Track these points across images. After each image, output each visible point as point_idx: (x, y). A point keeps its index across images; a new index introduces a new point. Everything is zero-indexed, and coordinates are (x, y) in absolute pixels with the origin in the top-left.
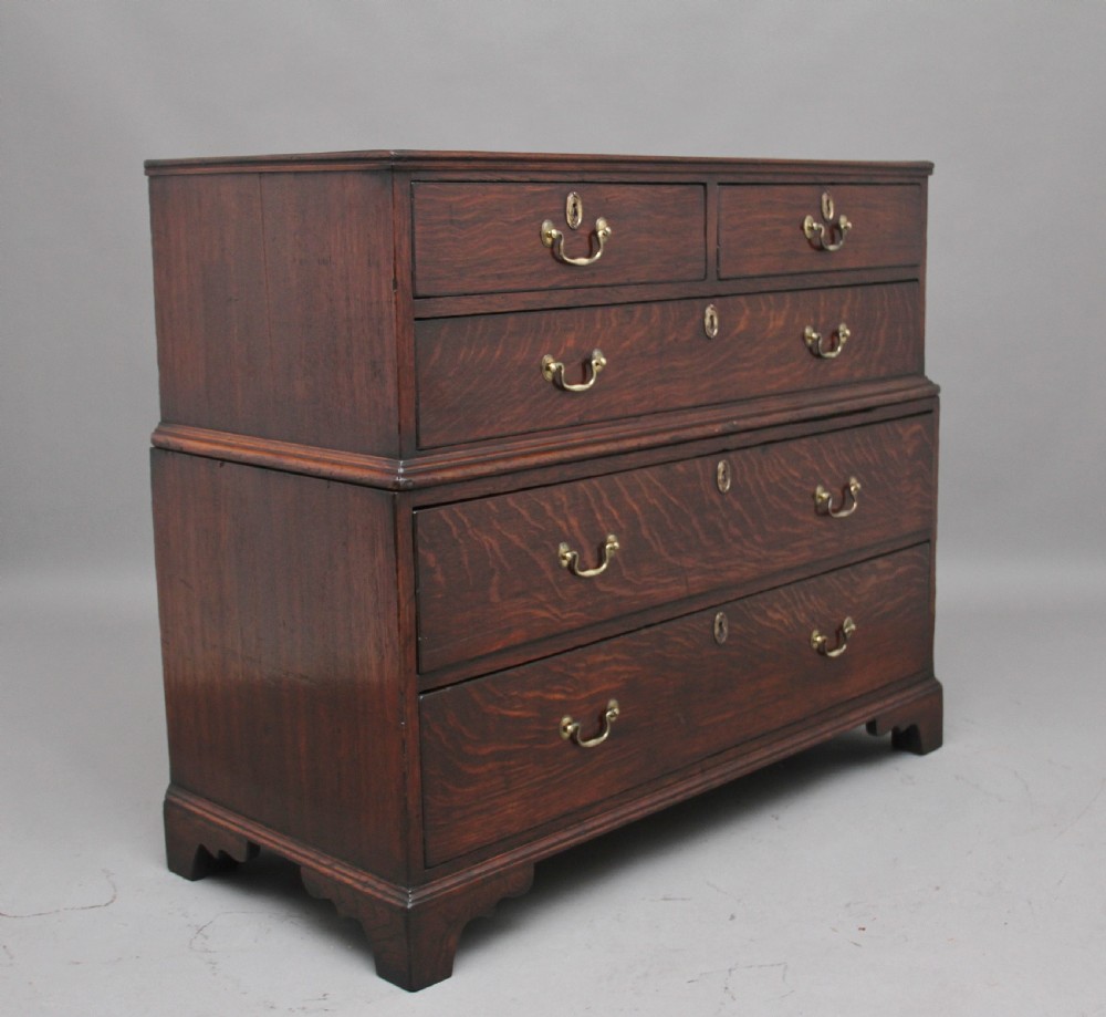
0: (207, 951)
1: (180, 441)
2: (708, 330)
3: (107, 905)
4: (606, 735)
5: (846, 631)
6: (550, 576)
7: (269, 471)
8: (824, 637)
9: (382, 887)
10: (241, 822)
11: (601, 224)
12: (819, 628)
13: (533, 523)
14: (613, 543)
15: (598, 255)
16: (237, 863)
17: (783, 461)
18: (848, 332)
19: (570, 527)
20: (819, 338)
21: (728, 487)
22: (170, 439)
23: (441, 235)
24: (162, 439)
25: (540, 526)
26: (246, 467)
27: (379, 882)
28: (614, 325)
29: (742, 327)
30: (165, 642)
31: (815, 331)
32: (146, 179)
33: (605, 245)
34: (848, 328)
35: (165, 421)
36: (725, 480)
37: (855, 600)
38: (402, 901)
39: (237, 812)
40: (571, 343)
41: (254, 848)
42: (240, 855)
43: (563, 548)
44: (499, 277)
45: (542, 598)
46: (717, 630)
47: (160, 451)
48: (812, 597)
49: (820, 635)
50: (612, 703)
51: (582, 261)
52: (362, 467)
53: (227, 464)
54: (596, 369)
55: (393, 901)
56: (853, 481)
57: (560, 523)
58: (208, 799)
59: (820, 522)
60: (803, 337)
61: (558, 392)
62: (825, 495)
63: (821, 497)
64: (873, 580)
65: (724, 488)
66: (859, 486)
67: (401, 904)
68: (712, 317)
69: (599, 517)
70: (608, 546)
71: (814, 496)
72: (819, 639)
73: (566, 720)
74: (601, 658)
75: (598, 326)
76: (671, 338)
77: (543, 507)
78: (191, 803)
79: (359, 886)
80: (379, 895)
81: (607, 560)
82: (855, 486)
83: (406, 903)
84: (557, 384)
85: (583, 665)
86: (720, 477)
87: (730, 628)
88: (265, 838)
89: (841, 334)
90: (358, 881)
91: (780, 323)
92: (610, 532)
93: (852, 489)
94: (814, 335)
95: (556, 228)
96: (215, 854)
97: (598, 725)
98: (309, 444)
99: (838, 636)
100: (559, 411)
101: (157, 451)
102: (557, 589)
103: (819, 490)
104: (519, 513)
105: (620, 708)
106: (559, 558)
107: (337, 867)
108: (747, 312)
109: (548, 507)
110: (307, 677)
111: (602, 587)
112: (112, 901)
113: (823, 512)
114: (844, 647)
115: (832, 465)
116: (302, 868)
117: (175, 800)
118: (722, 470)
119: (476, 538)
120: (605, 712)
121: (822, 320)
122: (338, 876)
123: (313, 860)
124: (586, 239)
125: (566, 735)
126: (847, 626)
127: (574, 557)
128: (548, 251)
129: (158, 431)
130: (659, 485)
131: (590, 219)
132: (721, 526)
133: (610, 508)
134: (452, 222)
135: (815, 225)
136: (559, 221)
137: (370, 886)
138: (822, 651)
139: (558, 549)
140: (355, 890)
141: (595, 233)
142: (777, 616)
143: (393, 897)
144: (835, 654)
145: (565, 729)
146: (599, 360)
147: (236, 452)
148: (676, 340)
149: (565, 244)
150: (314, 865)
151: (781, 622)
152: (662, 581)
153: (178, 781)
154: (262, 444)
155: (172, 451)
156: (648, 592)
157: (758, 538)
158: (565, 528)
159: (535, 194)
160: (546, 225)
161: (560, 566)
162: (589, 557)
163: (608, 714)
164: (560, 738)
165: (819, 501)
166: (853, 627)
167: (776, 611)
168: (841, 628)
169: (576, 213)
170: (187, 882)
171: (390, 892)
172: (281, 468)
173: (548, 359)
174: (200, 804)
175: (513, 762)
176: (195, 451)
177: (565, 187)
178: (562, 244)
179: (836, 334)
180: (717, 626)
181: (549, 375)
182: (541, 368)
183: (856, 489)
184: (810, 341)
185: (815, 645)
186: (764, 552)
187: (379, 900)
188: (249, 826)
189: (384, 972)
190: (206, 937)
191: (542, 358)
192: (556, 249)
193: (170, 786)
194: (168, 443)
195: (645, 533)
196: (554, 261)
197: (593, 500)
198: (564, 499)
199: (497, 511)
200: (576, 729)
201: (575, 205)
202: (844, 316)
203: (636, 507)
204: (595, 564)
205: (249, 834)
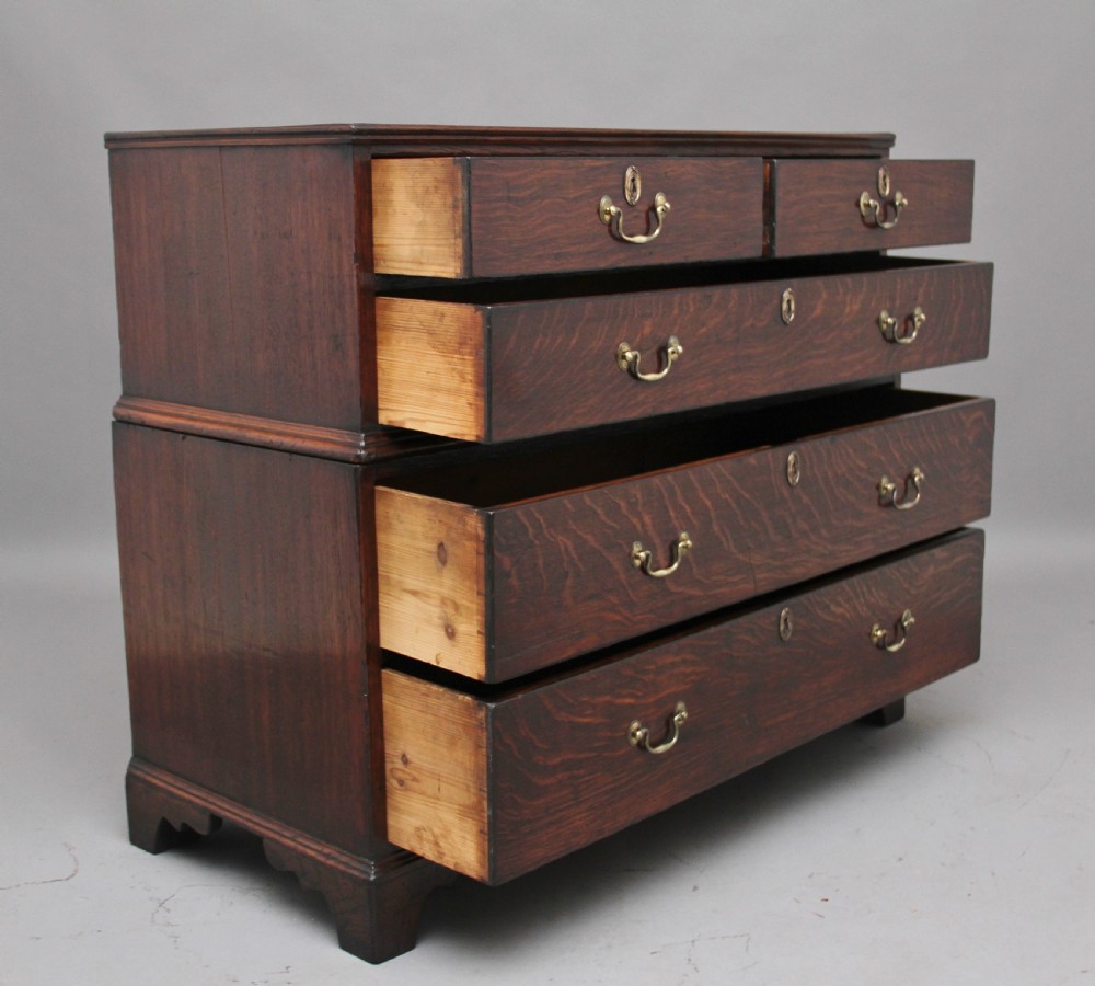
0: (169, 924)
1: (142, 414)
2: (785, 316)
3: (67, 879)
4: (675, 740)
5: (906, 624)
6: (623, 577)
7: (232, 444)
8: (884, 631)
9: (344, 859)
10: (203, 795)
11: (660, 199)
12: (880, 621)
13: (608, 521)
14: (685, 542)
15: (657, 232)
16: (199, 836)
17: (850, 451)
18: (923, 317)
19: (643, 525)
20: (894, 324)
21: (797, 480)
22: (131, 412)
23: (499, 213)
24: (123, 412)
25: (615, 525)
26: (207, 440)
27: (342, 854)
28: (692, 310)
29: (818, 311)
30: (127, 616)
31: (891, 316)
32: (106, 152)
33: (664, 220)
34: (923, 312)
35: (127, 394)
36: (795, 472)
37: (913, 591)
38: (366, 873)
39: (202, 786)
40: (647, 330)
41: (216, 821)
42: (203, 828)
43: (637, 548)
44: (557, 257)
45: (615, 600)
46: (782, 627)
47: (121, 424)
48: (873, 590)
49: (881, 628)
50: (680, 706)
51: (640, 239)
52: (325, 441)
53: (189, 437)
54: (672, 357)
55: (356, 873)
56: (917, 470)
57: (635, 521)
58: (171, 772)
59: (884, 514)
60: (878, 321)
61: (633, 382)
62: (890, 487)
63: (886, 489)
64: (931, 570)
65: (794, 481)
66: (922, 476)
67: (363, 876)
68: (789, 302)
69: (672, 513)
70: (680, 545)
71: (878, 487)
72: (879, 633)
73: (635, 725)
74: (670, 659)
75: (676, 312)
76: (747, 324)
77: (619, 505)
78: (154, 777)
79: (321, 858)
80: (341, 867)
81: (679, 560)
82: (918, 476)
83: (369, 875)
84: (632, 372)
85: (653, 667)
86: (790, 470)
87: (795, 624)
88: (228, 811)
89: (916, 319)
90: (320, 852)
91: (856, 307)
92: (683, 530)
93: (916, 479)
94: (890, 320)
95: (615, 203)
96: (177, 827)
97: (664, 730)
98: (271, 417)
99: (897, 629)
100: (633, 402)
101: (118, 424)
102: (630, 591)
103: (884, 481)
104: (595, 512)
105: (688, 711)
106: (631, 557)
107: (300, 840)
108: (824, 295)
109: (623, 504)
110: (268, 650)
111: (672, 587)
112: (73, 875)
113: (887, 504)
114: (903, 641)
115: (897, 455)
116: (265, 841)
117: (138, 773)
118: (792, 462)
119: (552, 540)
120: (673, 715)
121: (898, 302)
122: (300, 848)
123: (275, 832)
124: (644, 215)
125: (634, 741)
126: (906, 620)
127: (648, 556)
128: (606, 229)
129: (119, 405)
130: (730, 478)
131: (649, 195)
132: (789, 521)
133: (683, 504)
134: (509, 199)
135: (871, 202)
136: (618, 198)
137: (334, 859)
138: (882, 645)
139: (632, 548)
140: (318, 862)
141: (653, 208)
142: (839, 611)
143: (355, 869)
144: (894, 648)
145: (634, 735)
146: (676, 348)
147: (198, 425)
148: (753, 326)
149: (624, 221)
150: (277, 837)
151: (843, 616)
152: (730, 579)
153: (141, 754)
154: (224, 417)
155: (135, 424)
156: (718, 591)
157: (824, 532)
158: (639, 527)
159: (594, 168)
160: (604, 201)
161: (633, 565)
162: (662, 556)
163: (676, 718)
164: (629, 744)
165: (884, 492)
166: (912, 620)
167: (839, 605)
168: (900, 621)
169: (634, 189)
170: (149, 855)
171: (354, 864)
172: (243, 440)
173: (624, 347)
174: (163, 777)
175: (582, 772)
176: (155, 424)
177: (624, 160)
178: (621, 221)
179: (911, 317)
180: (782, 622)
181: (624, 365)
182: (617, 356)
183: (920, 479)
184: (884, 326)
185: (875, 639)
186: (829, 547)
187: (343, 873)
188: (211, 799)
189: (347, 944)
190: (168, 911)
191: (618, 346)
192: (614, 227)
193: (132, 759)
194: (130, 417)
195: (716, 528)
196: (610, 238)
197: (666, 496)
198: (639, 496)
199: (573, 510)
200: (645, 735)
201: (633, 180)
202: (920, 299)
203: (708, 503)
204: (667, 563)
205: (213, 807)
